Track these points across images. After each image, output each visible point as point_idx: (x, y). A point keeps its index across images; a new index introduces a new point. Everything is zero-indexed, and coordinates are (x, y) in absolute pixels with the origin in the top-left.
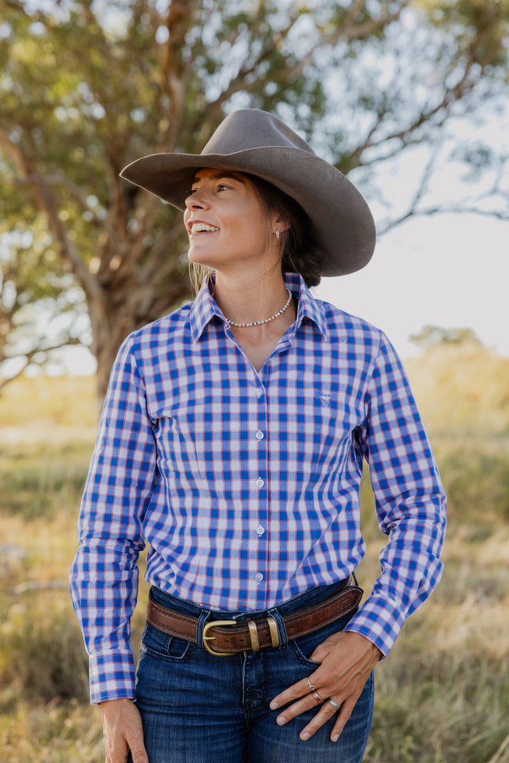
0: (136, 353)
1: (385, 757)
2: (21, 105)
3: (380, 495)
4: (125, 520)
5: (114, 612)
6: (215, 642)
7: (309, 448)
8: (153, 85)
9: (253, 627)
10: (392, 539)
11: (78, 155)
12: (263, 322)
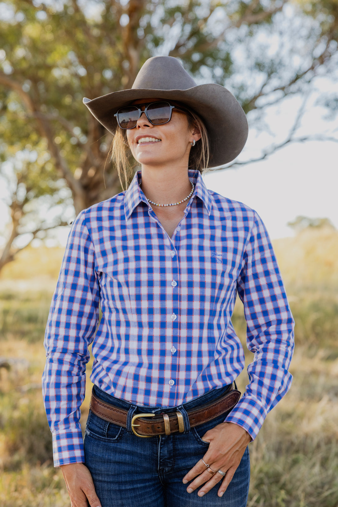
0: (87, 224)
1: (267, 504)
2: (30, 67)
3: (251, 323)
4: (77, 340)
5: (67, 404)
6: (139, 428)
7: (208, 292)
8: (118, 53)
9: (166, 418)
10: (257, 358)
11: (67, 100)
12: (175, 204)
